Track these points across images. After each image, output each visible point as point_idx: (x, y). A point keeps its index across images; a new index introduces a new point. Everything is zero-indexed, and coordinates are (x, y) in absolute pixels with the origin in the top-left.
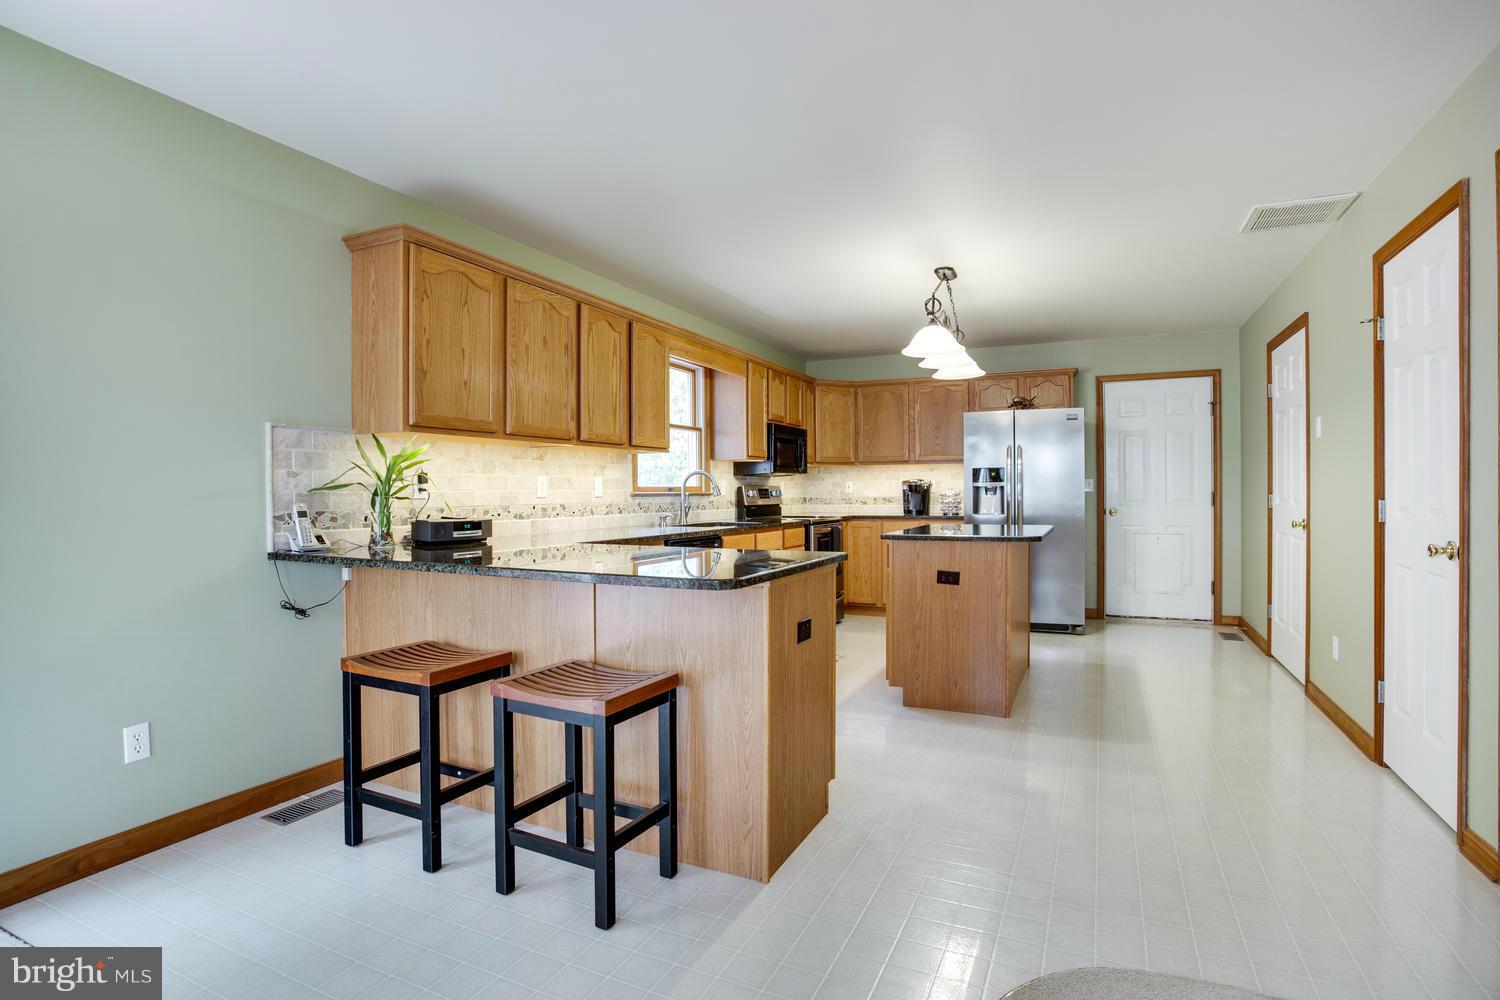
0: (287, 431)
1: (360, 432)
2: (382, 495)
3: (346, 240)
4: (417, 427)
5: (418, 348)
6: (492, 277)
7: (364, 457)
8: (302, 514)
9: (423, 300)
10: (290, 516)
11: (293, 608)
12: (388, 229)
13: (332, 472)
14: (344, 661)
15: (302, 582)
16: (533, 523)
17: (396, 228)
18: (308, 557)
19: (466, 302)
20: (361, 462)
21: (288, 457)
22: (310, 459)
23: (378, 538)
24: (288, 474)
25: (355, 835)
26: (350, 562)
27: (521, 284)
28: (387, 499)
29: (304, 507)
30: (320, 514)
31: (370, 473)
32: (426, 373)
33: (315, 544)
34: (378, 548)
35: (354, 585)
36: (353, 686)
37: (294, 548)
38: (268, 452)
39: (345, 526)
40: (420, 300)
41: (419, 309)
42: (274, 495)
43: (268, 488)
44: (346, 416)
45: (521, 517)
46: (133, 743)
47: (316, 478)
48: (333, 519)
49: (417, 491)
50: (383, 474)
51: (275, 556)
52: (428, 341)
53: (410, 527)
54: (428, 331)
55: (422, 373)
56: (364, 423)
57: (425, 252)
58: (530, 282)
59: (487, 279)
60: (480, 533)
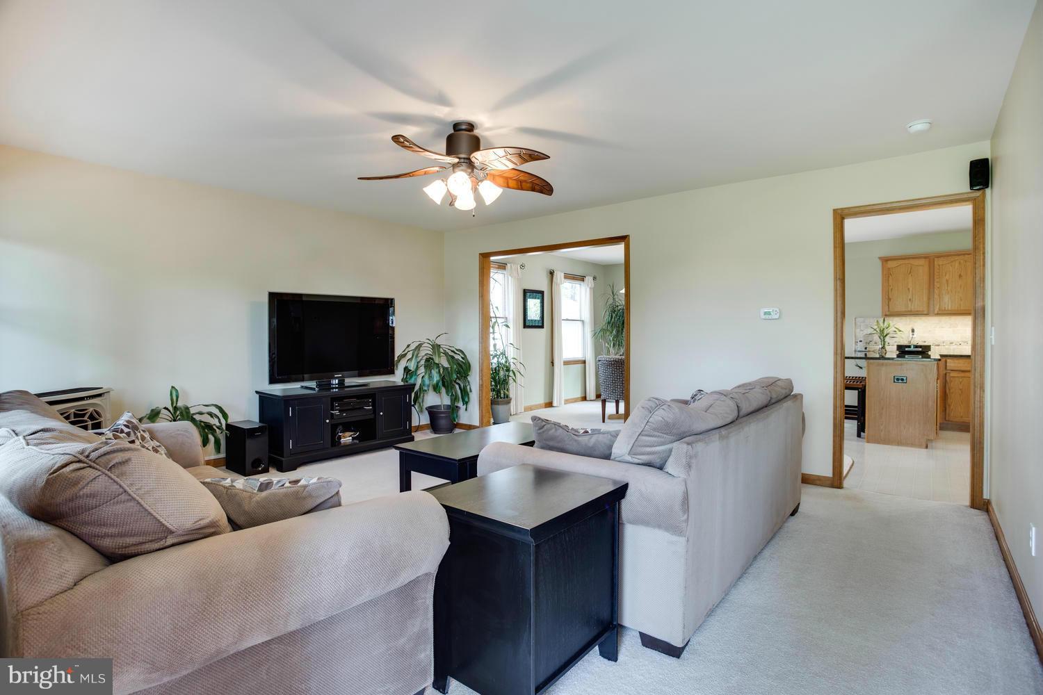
0: (860, 319)
2: (882, 336)
4: (887, 316)
5: (887, 292)
6: (924, 260)
8: (860, 341)
10: (858, 342)
11: (859, 367)
19: (910, 273)
22: (867, 326)
27: (942, 258)
28: (884, 338)
29: (862, 339)
42: (856, 336)
47: (869, 331)
57: (889, 262)
58: (948, 256)
59: (922, 262)
60: (920, 349)
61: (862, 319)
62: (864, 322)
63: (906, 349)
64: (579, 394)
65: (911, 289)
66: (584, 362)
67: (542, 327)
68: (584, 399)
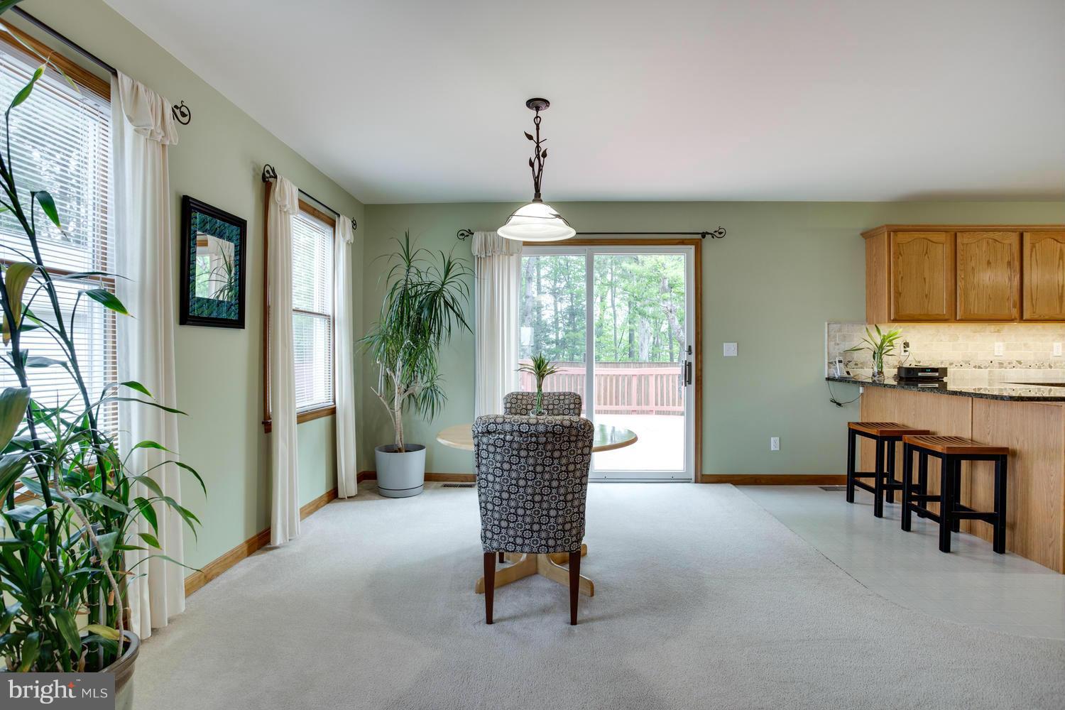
0: (835, 325)
1: (869, 324)
2: (879, 353)
3: (862, 234)
4: (895, 321)
5: (896, 282)
6: (944, 235)
7: (870, 335)
8: (840, 362)
9: (898, 258)
10: (835, 362)
11: (835, 402)
12: (880, 228)
13: (856, 342)
14: (849, 423)
15: (841, 391)
16: (990, 372)
17: (883, 227)
18: (842, 380)
19: (927, 253)
20: (869, 339)
21: (835, 337)
22: (845, 337)
23: (876, 374)
24: (835, 344)
25: (850, 499)
26: (863, 384)
27: (967, 233)
28: (881, 356)
29: (841, 359)
30: (849, 362)
31: (873, 343)
32: (900, 294)
33: (846, 375)
34: (876, 379)
35: (865, 396)
36: (853, 434)
37: (837, 376)
38: (826, 335)
39: (862, 368)
40: (897, 258)
41: (896, 264)
42: (828, 353)
43: (826, 350)
44: (864, 316)
45: (980, 367)
46: (774, 444)
47: (847, 346)
48: (856, 364)
49: (903, 351)
50: (879, 343)
51: (828, 379)
52: (902, 278)
53: (896, 370)
54: (902, 272)
55: (898, 294)
56: (872, 320)
57: (900, 235)
58: (975, 231)
59: (941, 237)
60: (937, 374)
61: (839, 325)
62: (840, 330)
63: (920, 374)
64: (321, 489)
65: (927, 280)
66: (333, 412)
67: (239, 323)
68: (333, 495)
